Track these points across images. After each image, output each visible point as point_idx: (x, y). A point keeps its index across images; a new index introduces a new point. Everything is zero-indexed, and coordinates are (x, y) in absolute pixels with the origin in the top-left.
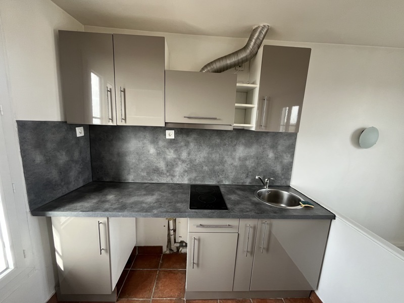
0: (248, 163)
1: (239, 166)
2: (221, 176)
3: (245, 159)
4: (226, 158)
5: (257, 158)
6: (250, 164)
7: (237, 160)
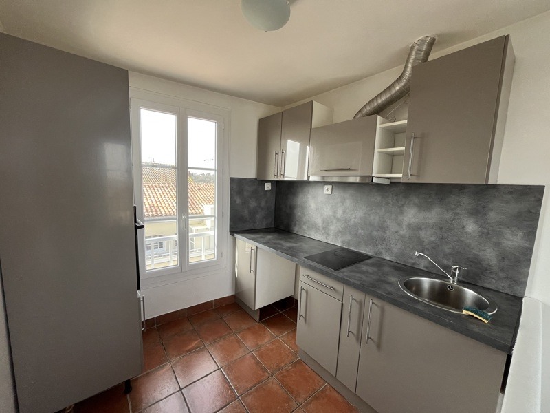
0: (422, 234)
1: (407, 236)
2: (380, 246)
3: (418, 228)
4: (388, 223)
5: (441, 229)
6: (427, 236)
7: (404, 227)
